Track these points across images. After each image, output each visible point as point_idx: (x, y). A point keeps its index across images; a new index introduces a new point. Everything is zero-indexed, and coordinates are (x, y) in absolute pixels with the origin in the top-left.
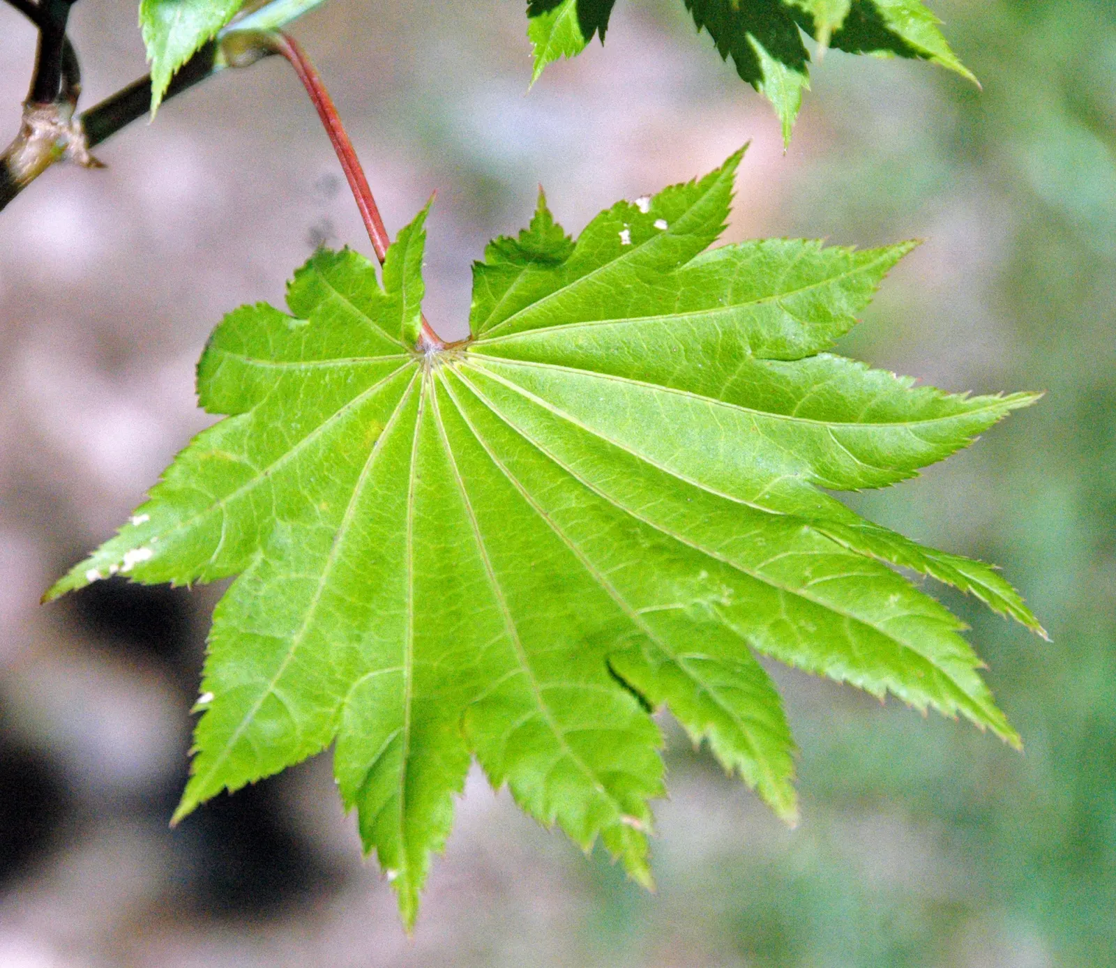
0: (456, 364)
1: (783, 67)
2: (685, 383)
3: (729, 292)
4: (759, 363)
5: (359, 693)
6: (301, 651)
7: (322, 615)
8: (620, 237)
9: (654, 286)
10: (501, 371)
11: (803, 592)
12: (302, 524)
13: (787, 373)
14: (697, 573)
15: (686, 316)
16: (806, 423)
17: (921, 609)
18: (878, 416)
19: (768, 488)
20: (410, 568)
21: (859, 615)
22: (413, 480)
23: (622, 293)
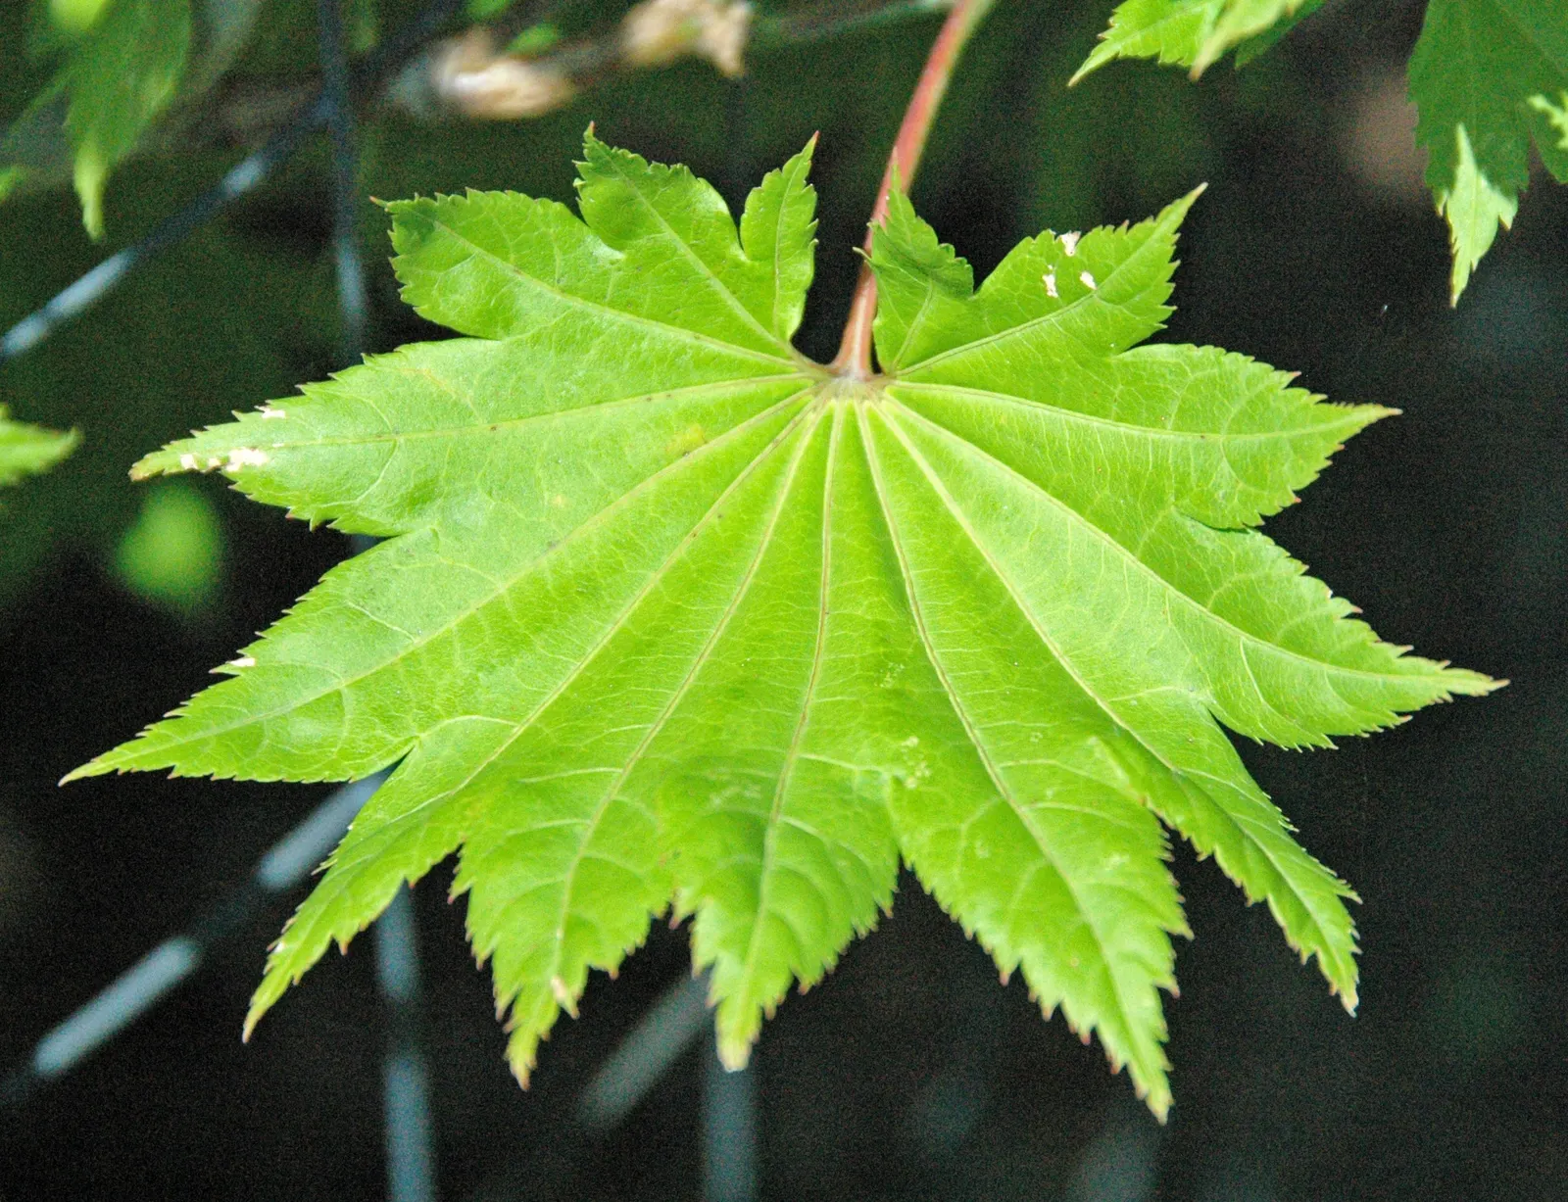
0: (867, 403)
1: (1483, 182)
2: (1102, 520)
3: (1174, 409)
4: (1180, 519)
5: (446, 732)
6: (411, 659)
7: (470, 627)
8: (1044, 282)
9: (1087, 371)
10: (910, 429)
11: (1025, 812)
12: (515, 510)
13: (1208, 545)
14: (905, 736)
15: (1123, 428)
16: (1221, 624)
17: (1141, 886)
18: (1296, 642)
19: (1144, 694)
20: (623, 616)
21: (1062, 865)
22: (710, 517)
23: (1050, 368)
